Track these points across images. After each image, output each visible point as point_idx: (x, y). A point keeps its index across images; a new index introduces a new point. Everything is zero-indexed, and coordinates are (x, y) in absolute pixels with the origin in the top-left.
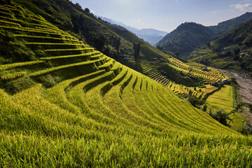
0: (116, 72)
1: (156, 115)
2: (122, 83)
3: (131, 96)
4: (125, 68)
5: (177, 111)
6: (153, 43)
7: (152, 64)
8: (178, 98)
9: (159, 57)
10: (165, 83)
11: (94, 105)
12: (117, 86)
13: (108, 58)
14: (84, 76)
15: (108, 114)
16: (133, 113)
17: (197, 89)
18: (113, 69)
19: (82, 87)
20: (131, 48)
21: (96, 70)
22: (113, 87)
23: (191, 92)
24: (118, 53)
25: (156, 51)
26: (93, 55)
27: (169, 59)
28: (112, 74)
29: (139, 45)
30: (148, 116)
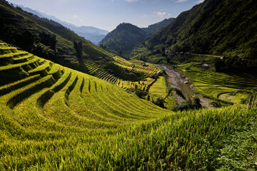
0: (56, 76)
1: (109, 114)
2: (66, 87)
3: (79, 100)
4: (67, 70)
5: (127, 106)
6: (96, 42)
7: (98, 64)
8: (127, 94)
9: (104, 56)
10: (113, 82)
11: (30, 121)
12: (60, 92)
13: (42, 60)
14: (6, 87)
15: (54, 128)
16: (85, 118)
17: (141, 82)
18: (50, 72)
19: (5, 101)
20: (72, 47)
21: (25, 76)
22: (55, 94)
23: (136, 86)
24: (56, 53)
25: (100, 50)
26: (16, 56)
27: (114, 58)
28: (51, 79)
29: (80, 43)
30: (102, 117)
